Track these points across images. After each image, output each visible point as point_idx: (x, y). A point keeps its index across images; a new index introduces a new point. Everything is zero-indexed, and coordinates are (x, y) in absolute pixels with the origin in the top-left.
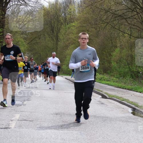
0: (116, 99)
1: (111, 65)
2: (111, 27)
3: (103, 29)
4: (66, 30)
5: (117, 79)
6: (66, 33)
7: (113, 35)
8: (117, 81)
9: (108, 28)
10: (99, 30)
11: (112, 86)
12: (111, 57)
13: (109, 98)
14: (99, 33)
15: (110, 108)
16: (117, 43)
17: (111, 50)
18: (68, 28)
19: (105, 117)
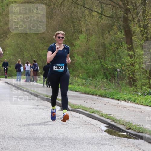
0: (83, 111)
1: (73, 60)
2: (72, 2)
3: (59, 6)
4: (3, 9)
5: (84, 81)
6: (4, 13)
7: (75, 14)
8: (83, 84)
9: (68, 4)
10: (54, 7)
11: (76, 91)
12: (74, 47)
13: (72, 111)
14: (54, 11)
15: (73, 124)
16: (81, 26)
17: (72, 37)
18: (6, 5)
19: (66, 139)
